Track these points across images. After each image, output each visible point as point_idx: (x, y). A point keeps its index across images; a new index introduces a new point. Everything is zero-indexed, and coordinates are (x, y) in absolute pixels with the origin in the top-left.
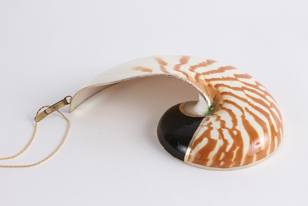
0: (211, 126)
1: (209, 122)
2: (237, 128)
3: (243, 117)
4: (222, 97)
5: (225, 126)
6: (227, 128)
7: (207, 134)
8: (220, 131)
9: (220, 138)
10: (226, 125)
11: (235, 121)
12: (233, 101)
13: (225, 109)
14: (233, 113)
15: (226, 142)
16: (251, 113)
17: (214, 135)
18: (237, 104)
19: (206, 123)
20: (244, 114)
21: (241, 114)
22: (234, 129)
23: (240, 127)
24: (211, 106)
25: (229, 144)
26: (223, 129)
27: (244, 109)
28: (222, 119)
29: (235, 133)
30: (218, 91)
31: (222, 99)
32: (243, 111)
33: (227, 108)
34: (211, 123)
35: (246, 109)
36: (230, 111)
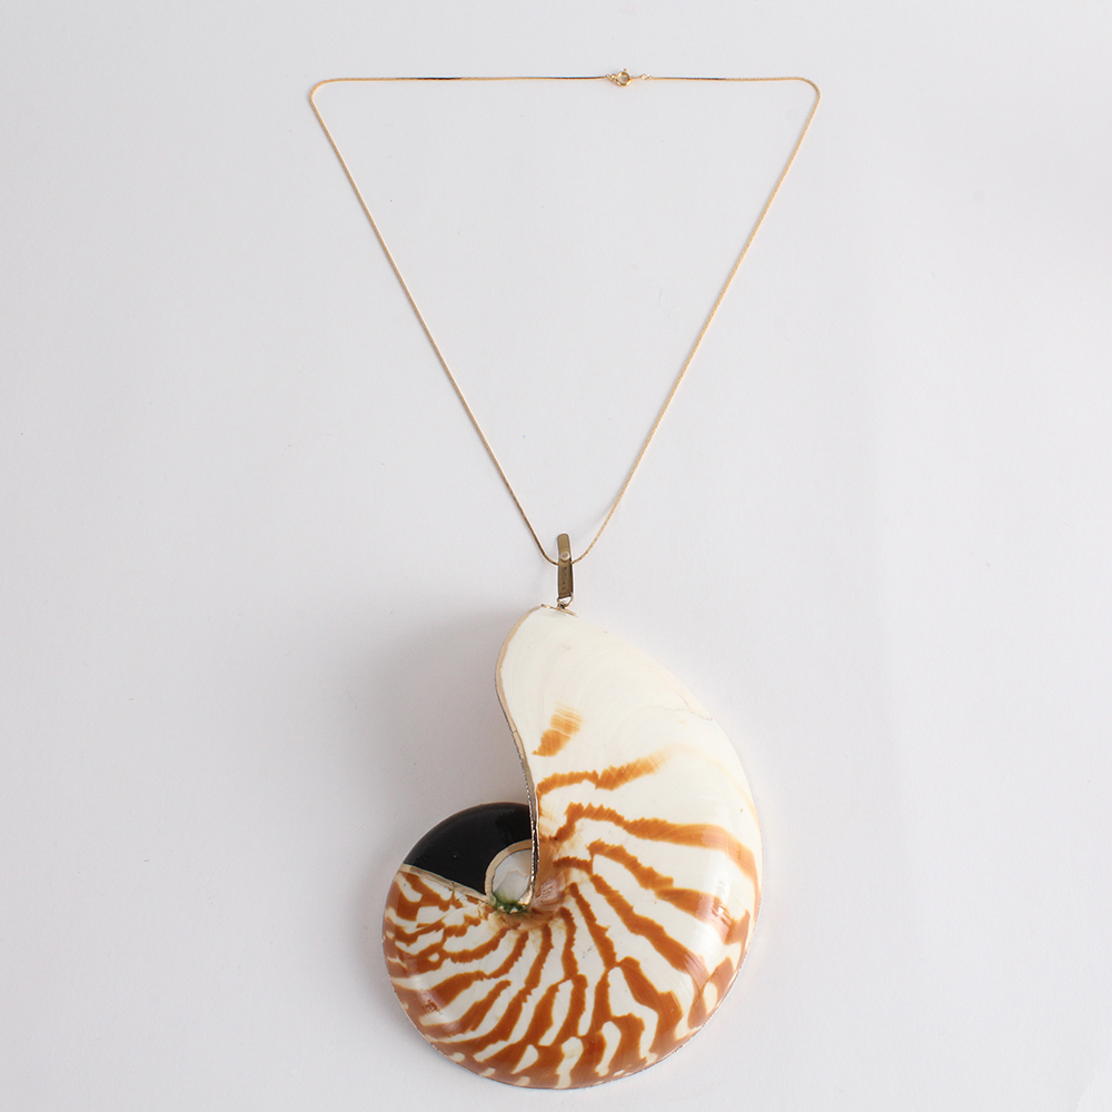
0: (452, 907)
1: (463, 900)
2: (447, 963)
3: (480, 976)
4: (536, 928)
5: (450, 935)
6: (444, 940)
7: (431, 899)
8: (437, 926)
9: (419, 926)
10: (454, 937)
11: (464, 957)
12: (524, 952)
13: (502, 933)
14: (488, 953)
15: (411, 939)
16: (494, 995)
17: (428, 914)
18: (516, 963)
19: (458, 896)
20: (489, 977)
21: (488, 973)
22: (444, 955)
23: (450, 970)
24: (520, 907)
25: (408, 945)
26: (441, 932)
27: (503, 978)
28: (471, 929)
29: (434, 958)
30: (551, 918)
31: (532, 929)
32: (496, 975)
33: (502, 940)
34: (458, 905)
35: (506, 984)
36: (492, 945)
